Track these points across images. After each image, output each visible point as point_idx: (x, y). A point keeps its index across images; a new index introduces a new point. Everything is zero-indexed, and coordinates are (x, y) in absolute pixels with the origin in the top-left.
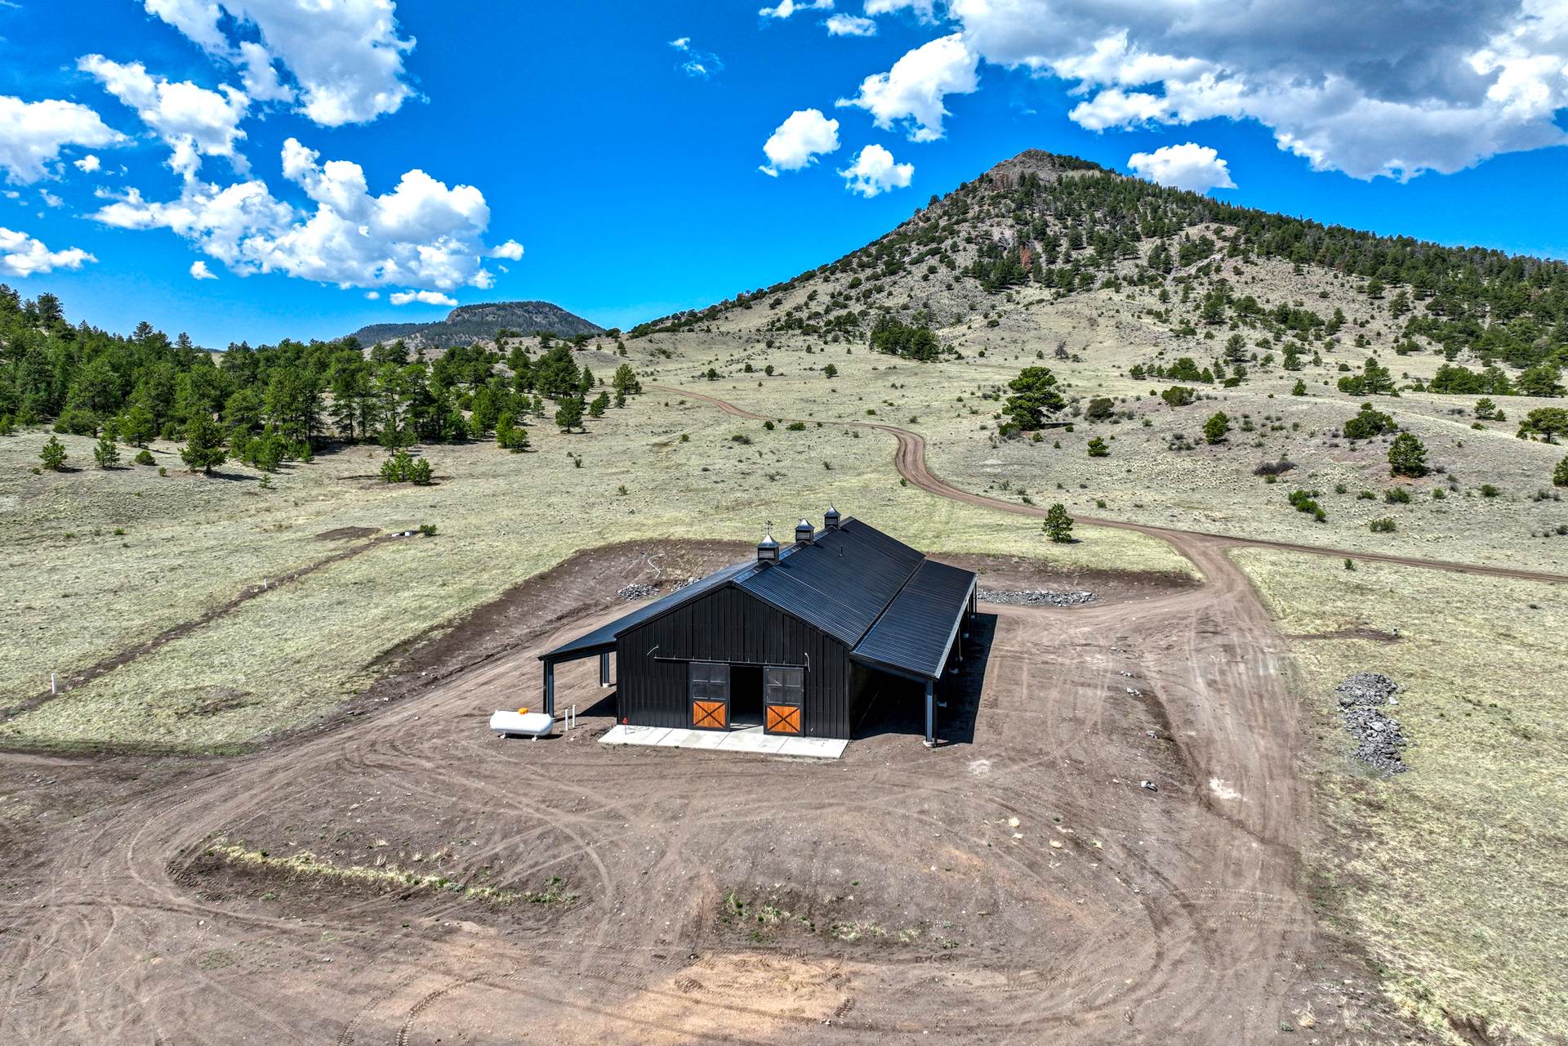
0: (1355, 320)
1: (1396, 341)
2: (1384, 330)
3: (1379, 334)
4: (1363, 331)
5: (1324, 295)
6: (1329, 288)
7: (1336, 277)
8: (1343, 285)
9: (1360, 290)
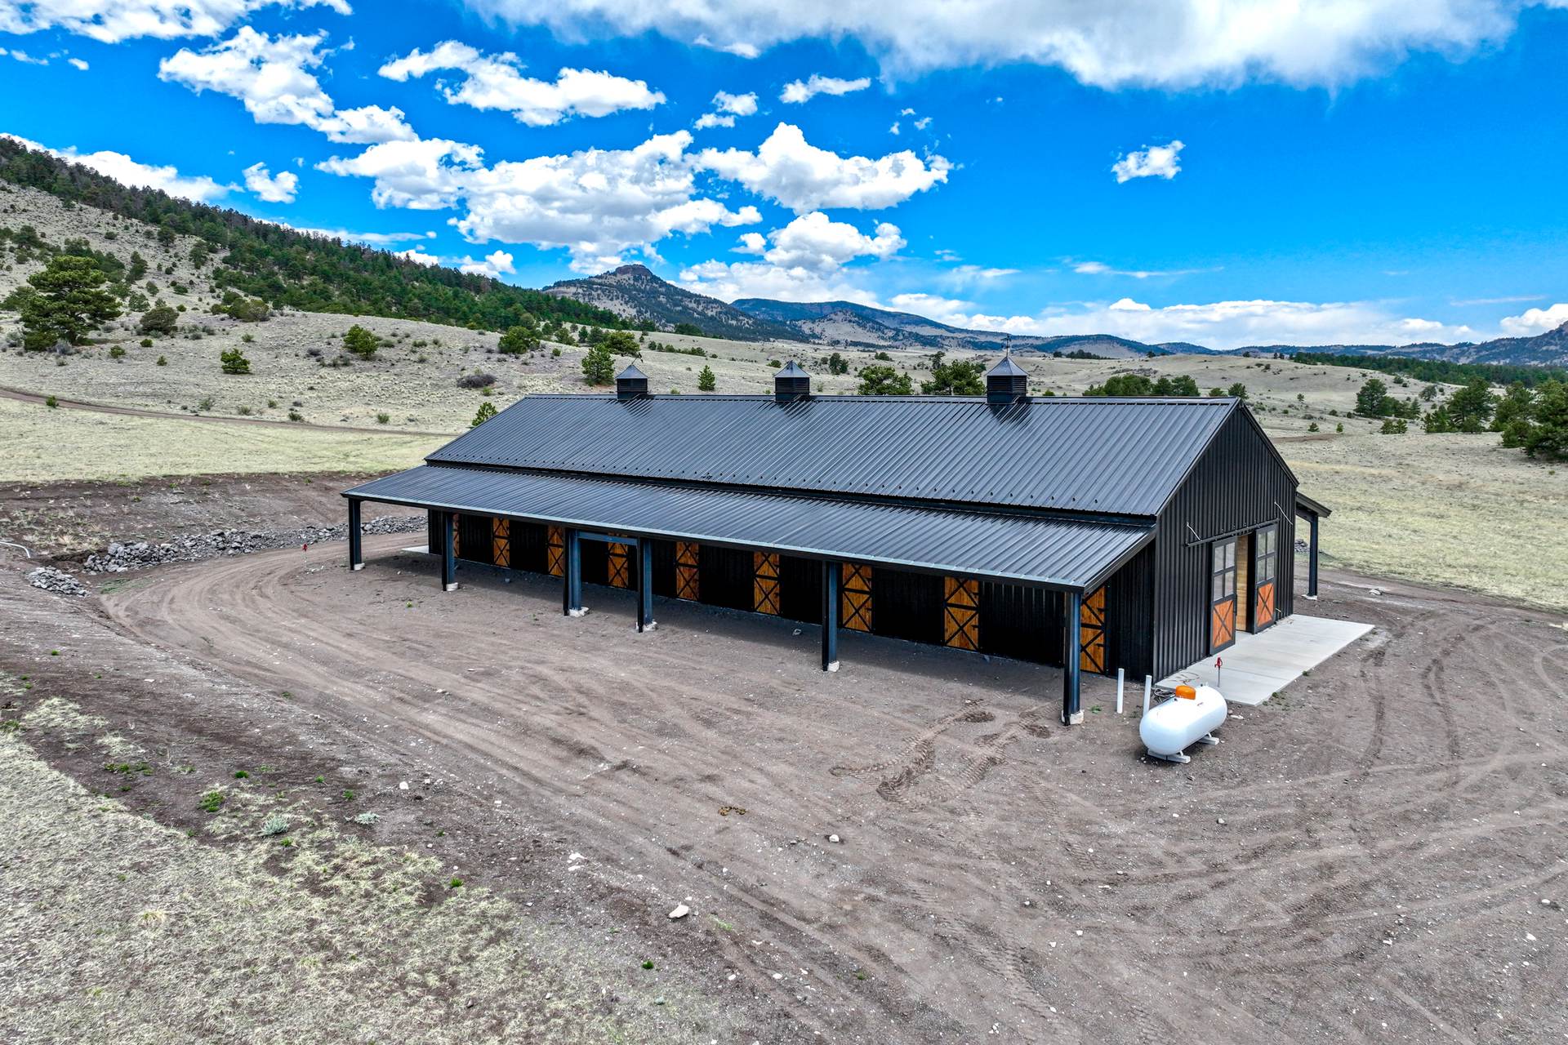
0: (159, 267)
1: (212, 291)
2: (193, 278)
3: (191, 283)
4: (171, 279)
5: (110, 237)
6: (111, 229)
7: (116, 218)
8: (127, 228)
9: (149, 235)
